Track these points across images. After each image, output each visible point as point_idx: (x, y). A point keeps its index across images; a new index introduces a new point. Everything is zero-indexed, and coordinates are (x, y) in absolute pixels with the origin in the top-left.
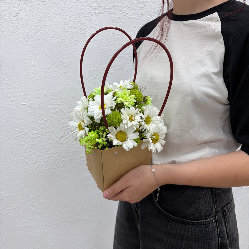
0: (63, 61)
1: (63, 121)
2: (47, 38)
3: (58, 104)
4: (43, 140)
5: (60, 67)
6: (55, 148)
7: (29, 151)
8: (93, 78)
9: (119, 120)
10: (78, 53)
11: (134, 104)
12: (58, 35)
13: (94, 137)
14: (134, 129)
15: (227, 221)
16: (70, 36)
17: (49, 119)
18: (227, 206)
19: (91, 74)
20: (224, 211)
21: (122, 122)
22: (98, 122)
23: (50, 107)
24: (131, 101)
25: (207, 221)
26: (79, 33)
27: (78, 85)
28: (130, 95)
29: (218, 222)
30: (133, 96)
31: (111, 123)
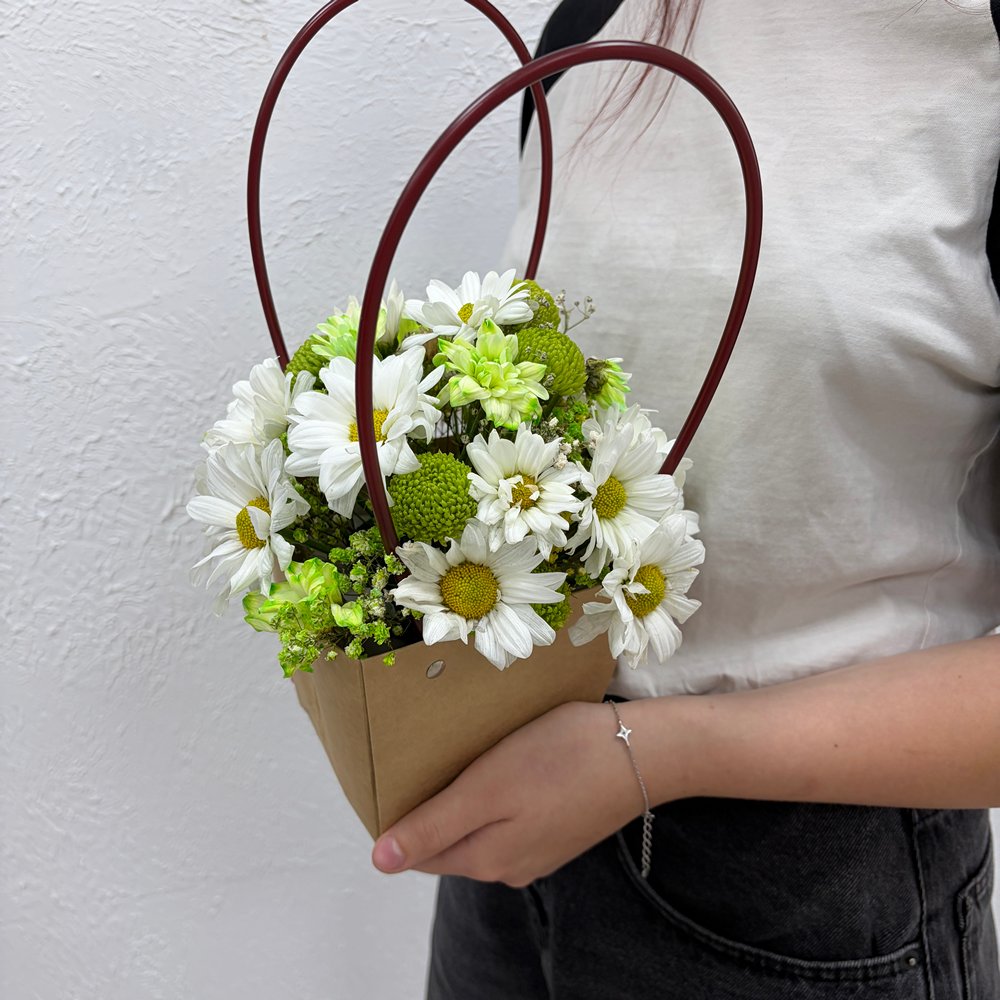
0: (164, 157)
1: (173, 443)
2: (76, 45)
3: (150, 365)
4: (88, 529)
5: (149, 188)
6: (143, 567)
7: (26, 583)
8: (309, 237)
9: (459, 506)
10: (234, 116)
11: (540, 411)
12: (131, 29)
13: (318, 597)
14: (538, 552)
15: (968, 952)
16: (191, 33)
17: (112, 436)
18: (972, 884)
19: (297, 218)
20: (959, 909)
21: (474, 513)
22: (346, 511)
23: (113, 379)
24: (521, 398)
25: (883, 965)
26: (235, 18)
27: (241, 274)
28: (516, 362)
29: (933, 965)
30: (535, 368)
31: (414, 521)
